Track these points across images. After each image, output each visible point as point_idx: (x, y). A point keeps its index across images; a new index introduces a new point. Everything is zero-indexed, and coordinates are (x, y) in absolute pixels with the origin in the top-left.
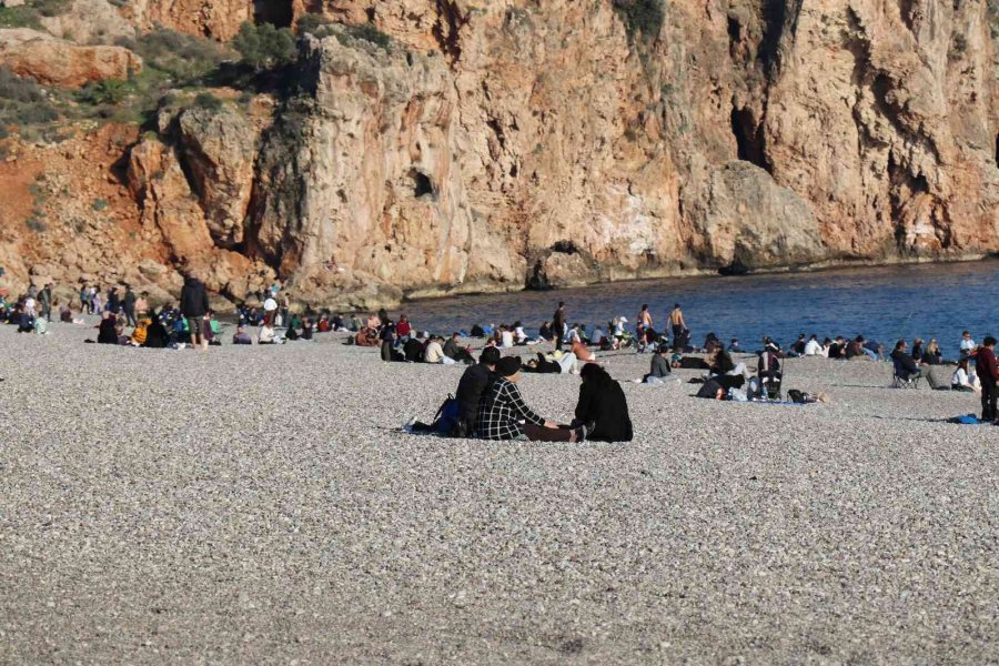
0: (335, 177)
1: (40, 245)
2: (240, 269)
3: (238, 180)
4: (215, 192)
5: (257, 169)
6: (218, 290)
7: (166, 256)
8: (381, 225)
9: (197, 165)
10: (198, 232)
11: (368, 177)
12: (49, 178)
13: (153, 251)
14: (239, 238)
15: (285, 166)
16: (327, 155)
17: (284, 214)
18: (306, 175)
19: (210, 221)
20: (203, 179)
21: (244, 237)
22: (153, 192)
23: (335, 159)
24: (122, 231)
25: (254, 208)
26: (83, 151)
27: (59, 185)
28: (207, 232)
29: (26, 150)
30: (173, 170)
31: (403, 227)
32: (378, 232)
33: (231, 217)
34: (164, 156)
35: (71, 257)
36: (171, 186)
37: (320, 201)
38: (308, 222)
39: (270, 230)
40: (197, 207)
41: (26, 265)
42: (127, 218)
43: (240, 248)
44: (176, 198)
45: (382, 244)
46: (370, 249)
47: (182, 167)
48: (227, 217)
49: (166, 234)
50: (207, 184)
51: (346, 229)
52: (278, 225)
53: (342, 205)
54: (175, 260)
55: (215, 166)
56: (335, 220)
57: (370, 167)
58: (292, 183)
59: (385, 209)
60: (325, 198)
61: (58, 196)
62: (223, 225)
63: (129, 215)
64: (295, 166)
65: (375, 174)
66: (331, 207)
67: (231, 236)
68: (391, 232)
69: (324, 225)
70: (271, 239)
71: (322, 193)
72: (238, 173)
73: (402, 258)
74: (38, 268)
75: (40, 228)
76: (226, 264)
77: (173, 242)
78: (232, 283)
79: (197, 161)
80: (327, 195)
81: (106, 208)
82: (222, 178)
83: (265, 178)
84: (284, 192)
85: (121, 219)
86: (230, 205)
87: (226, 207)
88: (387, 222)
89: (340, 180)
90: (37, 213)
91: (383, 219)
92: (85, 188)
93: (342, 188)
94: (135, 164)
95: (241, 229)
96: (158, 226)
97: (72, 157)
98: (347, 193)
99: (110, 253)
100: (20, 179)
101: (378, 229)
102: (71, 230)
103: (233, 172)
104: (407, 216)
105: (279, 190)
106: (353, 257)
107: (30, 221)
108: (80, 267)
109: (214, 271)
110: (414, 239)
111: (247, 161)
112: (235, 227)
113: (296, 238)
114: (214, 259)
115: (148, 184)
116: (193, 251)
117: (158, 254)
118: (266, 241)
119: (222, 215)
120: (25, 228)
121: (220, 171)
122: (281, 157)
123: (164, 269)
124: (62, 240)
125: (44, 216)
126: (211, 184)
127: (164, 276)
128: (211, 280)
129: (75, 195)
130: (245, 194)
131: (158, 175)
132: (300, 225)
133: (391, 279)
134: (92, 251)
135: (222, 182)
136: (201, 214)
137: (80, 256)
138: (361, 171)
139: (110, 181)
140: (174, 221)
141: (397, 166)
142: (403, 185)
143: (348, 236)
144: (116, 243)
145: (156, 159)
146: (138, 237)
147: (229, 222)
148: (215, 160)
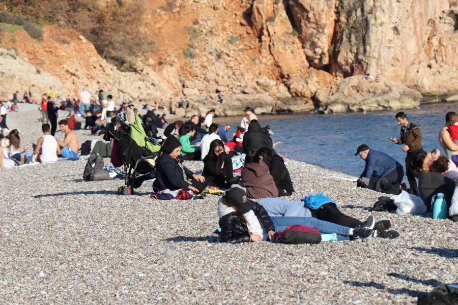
0: (390, 17)
1: (191, 67)
2: (325, 83)
3: (323, 21)
4: (308, 29)
5: (338, 13)
6: (310, 96)
7: (277, 74)
8: (426, 51)
9: (296, 12)
10: (298, 57)
11: (416, 17)
12: (201, 22)
13: (267, 70)
14: (326, 61)
15: (356, 11)
16: (385, 3)
17: (355, 44)
18: (369, 16)
19: (306, 50)
20: (300, 21)
21: (330, 61)
22: (267, 30)
23: (390, 5)
24: (248, 58)
25: (336, 40)
26: (224, 5)
27: (207, 28)
28: (304, 58)
29: (186, 4)
30: (281, 15)
31: (441, 51)
32: (423, 56)
33: (319, 47)
34: (275, 6)
35: (211, 75)
36: (280, 26)
37: (379, 34)
38: (370, 49)
39: (345, 55)
40: (297, 40)
41: (181, 81)
42: (251, 49)
43: (327, 68)
44: (283, 34)
45: (426, 64)
46: (416, 67)
47: (287, 13)
48: (317, 47)
49: (276, 59)
50: (303, 24)
51: (399, 54)
52: (351, 51)
53: (396, 37)
54: (283, 78)
55: (308, 12)
56: (389, 48)
57: (417, 10)
58: (360, 22)
59: (428, 39)
60: (382, 32)
61: (206, 35)
62: (315, 53)
63: (252, 47)
64: (362, 10)
65: (420, 14)
66: (387, 38)
67: (320, 60)
68: (433, 55)
69: (382, 51)
70: (347, 61)
71: (380, 28)
72: (323, 16)
73: (439, 73)
74: (187, 83)
75: (192, 56)
77: (281, 64)
78: (319, 91)
79: (296, 9)
80: (384, 30)
81: (237, 42)
82: (312, 20)
83: (343, 19)
84: (355, 28)
85: (247, 50)
86: (319, 39)
87: (316, 40)
88: (430, 48)
89: (394, 19)
90: (191, 46)
91: (426, 46)
92: (224, 29)
93: (396, 25)
94: (256, 12)
95: (327, 54)
96: (271, 54)
97: (217, 8)
98: (399, 28)
99: (237, 72)
100: (182, 24)
101: (423, 53)
102: (213, 57)
103: (320, 15)
104: (445, 44)
105: (352, 27)
106: (404, 73)
107: (186, 51)
108: (217, 82)
109: (307, 83)
110: (449, 60)
111: (330, 8)
112: (323, 53)
113: (362, 60)
114: (307, 75)
115: (265, 26)
116: (294, 70)
117: (271, 73)
118: (343, 63)
119: (314, 45)
120: (182, 56)
121: (311, 15)
122: (354, 5)
123: (273, 83)
124: (206, 64)
125: (196, 48)
126: (305, 25)
127: (274, 88)
128: (305, 90)
129: (217, 33)
130: (329, 31)
131: (271, 19)
132: (365, 51)
133: (430, 87)
134: (226, 71)
135: (314, 23)
136: (300, 45)
137: (218, 75)
138: (410, 14)
139: (242, 24)
140: (281, 50)
141: (437, 9)
142: (445, 23)
143: (400, 59)
144: (242, 66)
145: (270, 8)
146: (257, 61)
147: (318, 51)
148: (308, 8)
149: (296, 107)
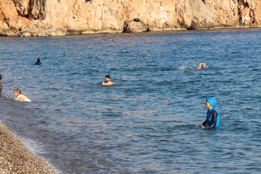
2: (26, 23)
6: (18, 29)
7: (3, 18)
8: (72, 11)
10: (13, 10)
14: (26, 13)
17: (39, 6)
19: (17, 7)
21: (28, 13)
25: (31, 3)
28: (16, 11)
31: (79, 11)
32: (71, 13)
33: (23, 6)
37: (50, 2)
38: (46, 9)
39: (35, 11)
40: (12, 3)
43: (27, 16)
45: (72, 17)
46: (67, 18)
48: (22, 6)
49: (2, 11)
51: (60, 11)
52: (38, 9)
53: (58, 3)
54: (6, 20)
56: (55, 8)
59: (74, 5)
62: (21, 9)
66: (55, 4)
67: (24, 12)
68: (75, 13)
69: (52, 9)
70: (36, 13)
73: (78, 21)
76: (21, 21)
77: (5, 13)
78: (22, 27)
86: (23, 2)
87: (21, 3)
88: (74, 10)
91: (72, 8)
95: (27, 10)
101: (71, 11)
104: (81, 8)
106: (62, 20)
109: (17, 23)
110: (83, 15)
113: (43, 13)
114: (17, 19)
116: (11, 17)
118: (34, 14)
119: (20, 5)
127: (1, 24)
128: (16, 26)
132: (44, 9)
133: (74, 27)
136: (14, 5)
140: (5, 7)
143: (60, 13)
147: (23, 8)
149: (9, 33)
